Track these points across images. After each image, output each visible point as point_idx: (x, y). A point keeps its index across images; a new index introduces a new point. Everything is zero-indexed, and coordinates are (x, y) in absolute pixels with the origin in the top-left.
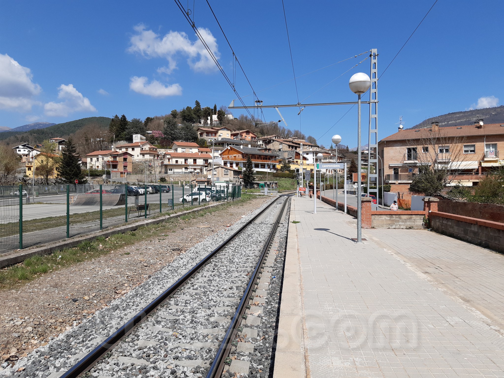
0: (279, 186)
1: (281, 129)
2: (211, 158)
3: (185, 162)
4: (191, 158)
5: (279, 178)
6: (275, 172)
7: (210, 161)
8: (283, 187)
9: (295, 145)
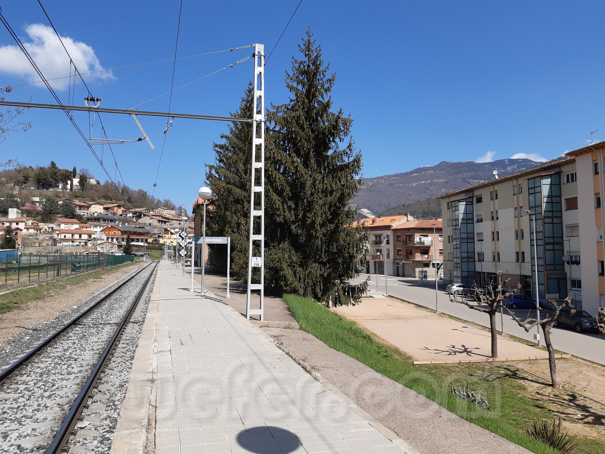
2: (94, 234)
3: (72, 237)
4: (76, 233)
5: (151, 250)
6: (148, 245)
9: (164, 220)
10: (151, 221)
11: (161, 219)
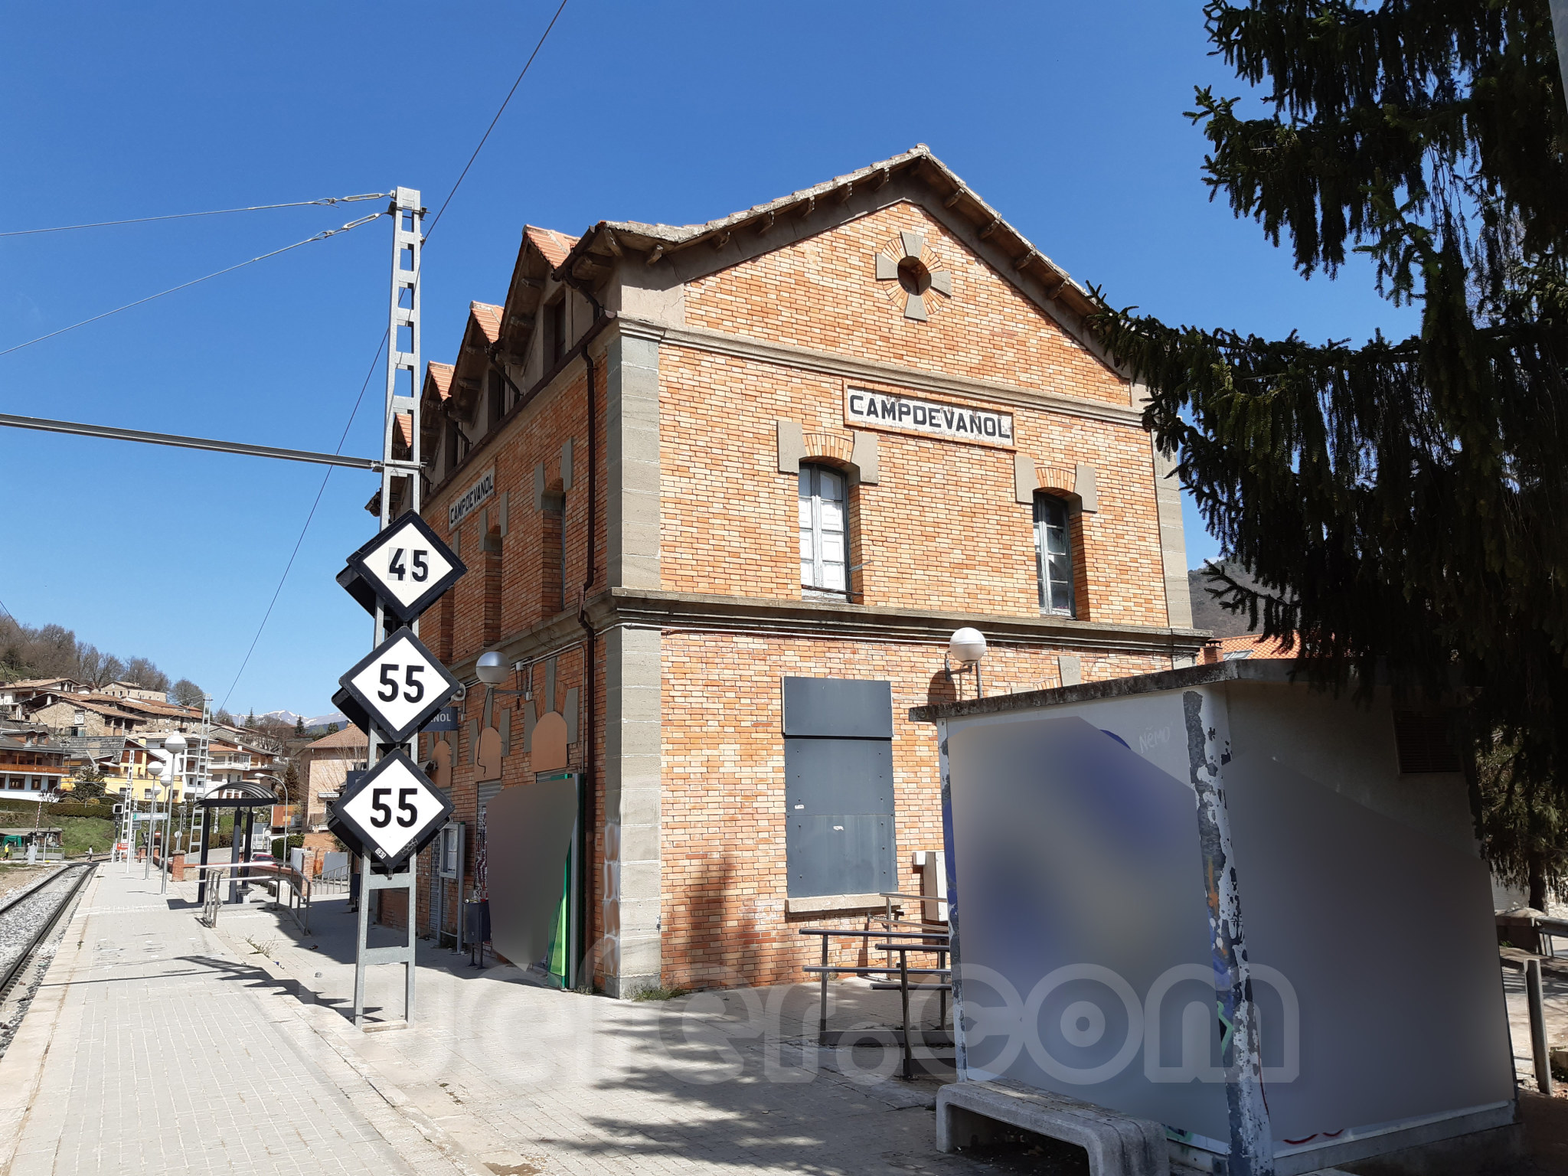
0: (66, 841)
1: (85, 652)
5: (66, 818)
6: (56, 800)
8: (76, 844)
9: (127, 718)
10: (78, 719)
11: (114, 711)
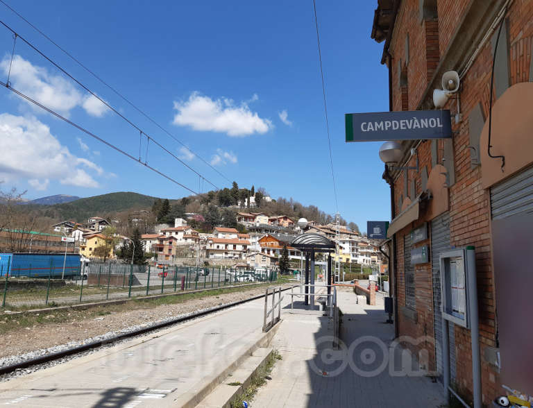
1: (321, 213)
2: (250, 244)
3: (226, 248)
4: (231, 244)
7: (248, 247)
